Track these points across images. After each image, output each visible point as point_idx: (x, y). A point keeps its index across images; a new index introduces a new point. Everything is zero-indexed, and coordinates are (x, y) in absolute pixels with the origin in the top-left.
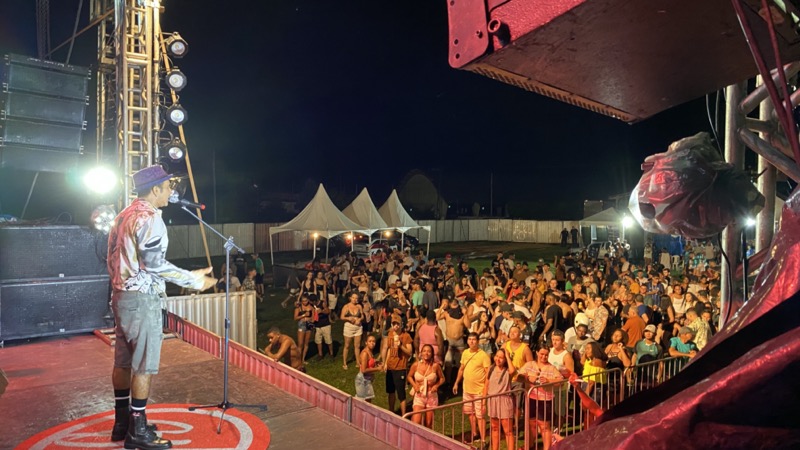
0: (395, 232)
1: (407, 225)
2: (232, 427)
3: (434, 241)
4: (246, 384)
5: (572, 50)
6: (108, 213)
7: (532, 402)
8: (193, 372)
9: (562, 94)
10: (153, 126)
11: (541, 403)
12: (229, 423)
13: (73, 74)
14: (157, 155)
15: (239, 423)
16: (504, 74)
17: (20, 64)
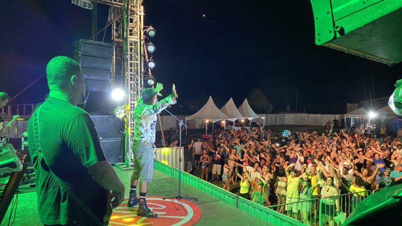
0: (247, 119)
1: (252, 117)
2: (183, 207)
3: (266, 125)
4: (186, 189)
5: (371, 36)
6: (122, 110)
7: (323, 204)
8: (162, 183)
10: (141, 70)
11: (328, 206)
12: (182, 205)
13: (107, 47)
14: (143, 83)
15: (186, 206)
17: (85, 43)
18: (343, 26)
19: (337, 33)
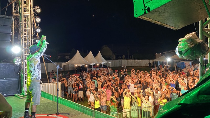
0: (100, 64)
4: (62, 108)
5: (164, 13)
6: (19, 59)
7: (144, 111)
9: (160, 23)
10: (31, 33)
11: (146, 112)
13: (8, 18)
14: (33, 42)
16: (147, 18)
18: (149, 6)
19: (146, 10)
